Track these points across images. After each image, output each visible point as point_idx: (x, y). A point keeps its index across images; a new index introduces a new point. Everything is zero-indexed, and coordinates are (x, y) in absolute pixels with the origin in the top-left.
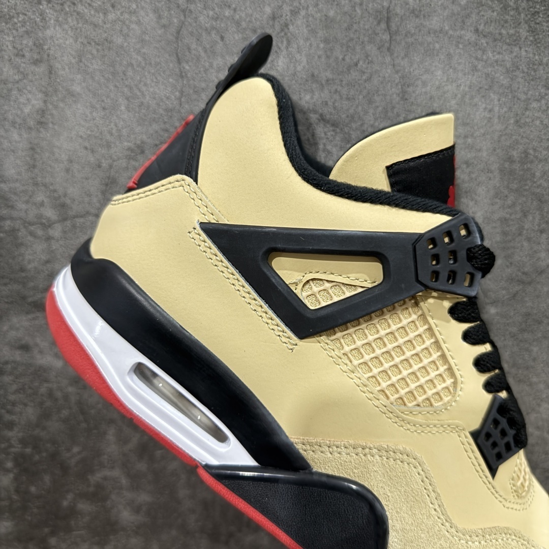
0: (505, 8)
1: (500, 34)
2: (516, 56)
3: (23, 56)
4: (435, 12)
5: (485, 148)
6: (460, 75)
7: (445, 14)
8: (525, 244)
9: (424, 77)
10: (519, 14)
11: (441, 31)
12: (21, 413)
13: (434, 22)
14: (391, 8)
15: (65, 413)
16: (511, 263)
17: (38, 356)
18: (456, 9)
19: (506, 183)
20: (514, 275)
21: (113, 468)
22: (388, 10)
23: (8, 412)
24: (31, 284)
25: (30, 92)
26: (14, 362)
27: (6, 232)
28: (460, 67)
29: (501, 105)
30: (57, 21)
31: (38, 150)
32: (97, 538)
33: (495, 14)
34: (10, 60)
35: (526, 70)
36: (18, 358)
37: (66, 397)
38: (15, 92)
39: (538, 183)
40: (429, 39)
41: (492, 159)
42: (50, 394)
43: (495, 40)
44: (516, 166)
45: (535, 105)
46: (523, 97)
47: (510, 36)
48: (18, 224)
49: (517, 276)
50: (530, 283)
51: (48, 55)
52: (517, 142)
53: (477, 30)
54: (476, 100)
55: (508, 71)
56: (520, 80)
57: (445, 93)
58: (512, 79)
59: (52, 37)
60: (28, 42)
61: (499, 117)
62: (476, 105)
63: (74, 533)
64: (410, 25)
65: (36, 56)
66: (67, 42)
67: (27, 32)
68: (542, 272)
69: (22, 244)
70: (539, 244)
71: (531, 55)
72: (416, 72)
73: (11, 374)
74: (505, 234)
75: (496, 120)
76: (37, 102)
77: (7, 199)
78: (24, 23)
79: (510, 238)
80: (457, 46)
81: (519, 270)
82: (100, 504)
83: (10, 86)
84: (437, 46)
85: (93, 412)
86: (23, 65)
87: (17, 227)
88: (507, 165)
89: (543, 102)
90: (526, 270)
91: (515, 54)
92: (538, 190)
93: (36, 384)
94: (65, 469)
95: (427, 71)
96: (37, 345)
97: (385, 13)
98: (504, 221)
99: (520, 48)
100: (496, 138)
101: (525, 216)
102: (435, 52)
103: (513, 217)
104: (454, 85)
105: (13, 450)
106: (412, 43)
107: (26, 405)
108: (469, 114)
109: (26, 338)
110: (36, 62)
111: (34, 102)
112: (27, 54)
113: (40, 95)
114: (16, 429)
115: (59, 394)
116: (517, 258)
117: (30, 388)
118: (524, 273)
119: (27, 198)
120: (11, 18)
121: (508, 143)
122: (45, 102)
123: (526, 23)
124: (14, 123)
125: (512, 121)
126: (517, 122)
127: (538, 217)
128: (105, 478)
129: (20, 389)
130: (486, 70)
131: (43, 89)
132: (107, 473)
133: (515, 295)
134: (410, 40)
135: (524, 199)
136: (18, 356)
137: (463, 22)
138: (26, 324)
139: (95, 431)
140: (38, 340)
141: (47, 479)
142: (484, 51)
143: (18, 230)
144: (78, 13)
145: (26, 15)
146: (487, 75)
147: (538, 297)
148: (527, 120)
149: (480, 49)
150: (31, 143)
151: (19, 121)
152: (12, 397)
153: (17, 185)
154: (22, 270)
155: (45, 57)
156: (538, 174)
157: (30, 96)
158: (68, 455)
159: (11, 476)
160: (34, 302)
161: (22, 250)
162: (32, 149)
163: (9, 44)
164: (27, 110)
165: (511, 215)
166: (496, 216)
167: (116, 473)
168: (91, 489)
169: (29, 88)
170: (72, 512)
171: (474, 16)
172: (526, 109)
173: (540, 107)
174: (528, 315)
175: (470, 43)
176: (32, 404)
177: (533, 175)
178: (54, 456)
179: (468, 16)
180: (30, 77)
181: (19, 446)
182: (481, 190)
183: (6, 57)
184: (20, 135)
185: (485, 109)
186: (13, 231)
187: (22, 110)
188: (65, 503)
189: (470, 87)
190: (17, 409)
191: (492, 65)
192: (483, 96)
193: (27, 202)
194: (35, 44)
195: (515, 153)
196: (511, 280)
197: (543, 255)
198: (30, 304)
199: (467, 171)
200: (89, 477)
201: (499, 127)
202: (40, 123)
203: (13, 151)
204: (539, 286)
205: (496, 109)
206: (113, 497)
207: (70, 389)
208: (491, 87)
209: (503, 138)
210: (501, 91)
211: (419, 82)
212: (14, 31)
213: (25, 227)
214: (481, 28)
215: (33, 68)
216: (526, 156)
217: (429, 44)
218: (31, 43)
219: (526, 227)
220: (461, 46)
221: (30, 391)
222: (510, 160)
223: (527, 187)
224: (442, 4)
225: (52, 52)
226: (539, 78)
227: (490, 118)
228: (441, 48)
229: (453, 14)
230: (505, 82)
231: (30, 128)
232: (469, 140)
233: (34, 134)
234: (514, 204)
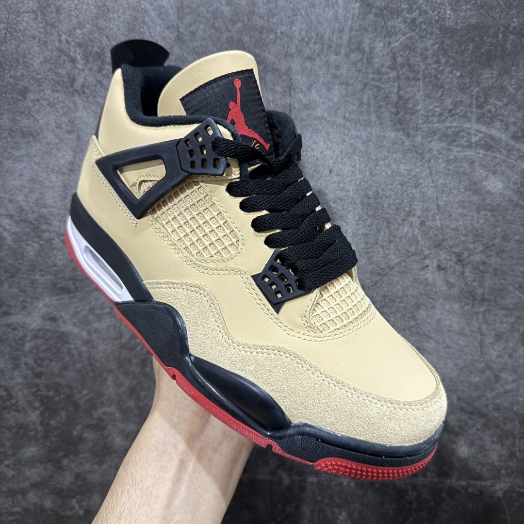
0: (361, 104)
1: (359, 119)
2: (369, 133)
3: (61, 128)
4: (318, 106)
5: (351, 190)
6: (335, 144)
7: (325, 108)
8: (381, 250)
9: (313, 146)
10: (370, 107)
11: (323, 117)
12: (47, 366)
13: (319, 113)
14: (292, 104)
15: (79, 365)
16: (372, 262)
17: (62, 325)
18: (331, 104)
19: (365, 211)
20: (374, 270)
21: (110, 405)
22: (290, 105)
23: (38, 365)
24: (61, 275)
25: (65, 151)
26: (45, 329)
27: (45, 240)
28: (335, 140)
29: (360, 163)
30: (84, 107)
31: (69, 188)
32: (97, 459)
33: (355, 107)
34: (53, 131)
35: (375, 141)
36: (48, 327)
37: (80, 354)
38: (55, 151)
39: (386, 211)
40: (315, 123)
41: (356, 196)
42: (69, 352)
43: (356, 123)
44: (372, 201)
45: (381, 162)
46: (374, 158)
47: (365, 121)
48: (53, 235)
49: (376, 270)
50: (385, 275)
51: (78, 128)
52: (371, 186)
53: (344, 117)
54: (345, 160)
55: (364, 142)
56: (372, 147)
57: (325, 156)
58: (367, 147)
59: (80, 117)
60: (65, 119)
61: (360, 171)
62: (345, 163)
63: (81, 455)
64: (304, 115)
65: (70, 128)
66: (90, 120)
67: (65, 114)
68: (393, 268)
69: (55, 248)
70: (389, 250)
71: (378, 133)
72: (308, 143)
73: (42, 338)
74: (366, 243)
75: (357, 172)
76: (69, 157)
77: (46, 219)
78: (63, 108)
79: (370, 246)
80: (333, 127)
81: (378, 267)
82: (100, 433)
83: (52, 146)
84: (320, 127)
85: (98, 364)
86: (61, 134)
87: (52, 237)
88: (366, 200)
89: (387, 161)
90: (382, 266)
91: (368, 132)
92: (387, 216)
93: (59, 345)
94: (76, 406)
95: (314, 142)
96: (61, 317)
97: (288, 107)
98: (366, 235)
99: (371, 128)
100: (358, 183)
101: (379, 232)
102: (319, 131)
103: (371, 232)
104: (331, 151)
105: (40, 393)
106: (305, 125)
107: (51, 360)
108: (341, 169)
109: (55, 312)
110: (69, 132)
111: (67, 157)
112: (64, 127)
113: (71, 153)
114: (43, 378)
115: (75, 352)
116: (375, 258)
117: (55, 348)
118: (381, 269)
119: (60, 218)
120: (55, 104)
121: (366, 187)
122: (74, 157)
123: (374, 112)
124: (53, 170)
125: (368, 173)
126: (371, 173)
127: (387, 233)
128: (105, 413)
129: (48, 349)
130: (350, 142)
131: (74, 149)
132: (106, 409)
133: (376, 283)
134: (303, 123)
135: (378, 221)
136: (48, 325)
137: (336, 112)
138: (55, 302)
139: (99, 379)
140: (63, 314)
141: (63, 414)
142: (349, 130)
143: (53, 239)
144: (98, 103)
145: (64, 103)
146: (352, 145)
147: (391, 284)
148: (378, 172)
149: (347, 129)
150: (64, 183)
151: (56, 168)
152: (42, 355)
153: (54, 209)
154: (55, 265)
155: (76, 129)
156: (386, 205)
157: (65, 153)
158: (79, 396)
159: (38, 412)
160: (61, 288)
161: (56, 252)
162: (65, 187)
163: (53, 121)
164: (62, 162)
165: (370, 231)
166: (360, 232)
167: (113, 409)
168: (95, 422)
169: (64, 148)
170: (80, 439)
171: (342, 109)
172: (377, 165)
173: (385, 164)
174: (385, 296)
175: (340, 125)
176: (56, 360)
177: (383, 206)
178: (69, 397)
179: (339, 109)
180: (65, 141)
181: (45, 390)
182: (350, 216)
183: (50, 129)
184: (57, 178)
185: (351, 165)
186: (50, 240)
187: (59, 162)
188: (75, 433)
189: (341, 152)
190: (45, 363)
191: (354, 138)
192: (349, 158)
193: (60, 221)
194: (69, 121)
195: (370, 193)
196: (372, 273)
197: (392, 257)
198: (58, 289)
199: (341, 204)
200: (93, 413)
201: (359, 177)
202: (71, 170)
203: (52, 188)
204: (391, 277)
205: (358, 165)
206: (110, 427)
207: (83, 348)
208: (354, 152)
209: (362, 183)
210: (360, 154)
211: (310, 149)
212: (56, 113)
213: (58, 237)
214: (347, 115)
215: (67, 135)
216: (378, 195)
217: (315, 126)
218: (67, 121)
219: (380, 239)
220: (335, 127)
221: (54, 350)
222: (368, 197)
223: (379, 214)
224: (323, 102)
225: (80, 126)
226: (384, 146)
227: (354, 171)
228: (323, 128)
229: (329, 107)
230: (363, 149)
231: (64, 174)
232: (341, 185)
233: (66, 177)
234: (371, 224)
